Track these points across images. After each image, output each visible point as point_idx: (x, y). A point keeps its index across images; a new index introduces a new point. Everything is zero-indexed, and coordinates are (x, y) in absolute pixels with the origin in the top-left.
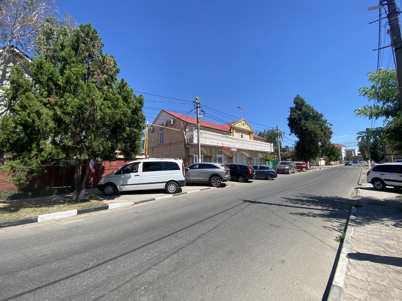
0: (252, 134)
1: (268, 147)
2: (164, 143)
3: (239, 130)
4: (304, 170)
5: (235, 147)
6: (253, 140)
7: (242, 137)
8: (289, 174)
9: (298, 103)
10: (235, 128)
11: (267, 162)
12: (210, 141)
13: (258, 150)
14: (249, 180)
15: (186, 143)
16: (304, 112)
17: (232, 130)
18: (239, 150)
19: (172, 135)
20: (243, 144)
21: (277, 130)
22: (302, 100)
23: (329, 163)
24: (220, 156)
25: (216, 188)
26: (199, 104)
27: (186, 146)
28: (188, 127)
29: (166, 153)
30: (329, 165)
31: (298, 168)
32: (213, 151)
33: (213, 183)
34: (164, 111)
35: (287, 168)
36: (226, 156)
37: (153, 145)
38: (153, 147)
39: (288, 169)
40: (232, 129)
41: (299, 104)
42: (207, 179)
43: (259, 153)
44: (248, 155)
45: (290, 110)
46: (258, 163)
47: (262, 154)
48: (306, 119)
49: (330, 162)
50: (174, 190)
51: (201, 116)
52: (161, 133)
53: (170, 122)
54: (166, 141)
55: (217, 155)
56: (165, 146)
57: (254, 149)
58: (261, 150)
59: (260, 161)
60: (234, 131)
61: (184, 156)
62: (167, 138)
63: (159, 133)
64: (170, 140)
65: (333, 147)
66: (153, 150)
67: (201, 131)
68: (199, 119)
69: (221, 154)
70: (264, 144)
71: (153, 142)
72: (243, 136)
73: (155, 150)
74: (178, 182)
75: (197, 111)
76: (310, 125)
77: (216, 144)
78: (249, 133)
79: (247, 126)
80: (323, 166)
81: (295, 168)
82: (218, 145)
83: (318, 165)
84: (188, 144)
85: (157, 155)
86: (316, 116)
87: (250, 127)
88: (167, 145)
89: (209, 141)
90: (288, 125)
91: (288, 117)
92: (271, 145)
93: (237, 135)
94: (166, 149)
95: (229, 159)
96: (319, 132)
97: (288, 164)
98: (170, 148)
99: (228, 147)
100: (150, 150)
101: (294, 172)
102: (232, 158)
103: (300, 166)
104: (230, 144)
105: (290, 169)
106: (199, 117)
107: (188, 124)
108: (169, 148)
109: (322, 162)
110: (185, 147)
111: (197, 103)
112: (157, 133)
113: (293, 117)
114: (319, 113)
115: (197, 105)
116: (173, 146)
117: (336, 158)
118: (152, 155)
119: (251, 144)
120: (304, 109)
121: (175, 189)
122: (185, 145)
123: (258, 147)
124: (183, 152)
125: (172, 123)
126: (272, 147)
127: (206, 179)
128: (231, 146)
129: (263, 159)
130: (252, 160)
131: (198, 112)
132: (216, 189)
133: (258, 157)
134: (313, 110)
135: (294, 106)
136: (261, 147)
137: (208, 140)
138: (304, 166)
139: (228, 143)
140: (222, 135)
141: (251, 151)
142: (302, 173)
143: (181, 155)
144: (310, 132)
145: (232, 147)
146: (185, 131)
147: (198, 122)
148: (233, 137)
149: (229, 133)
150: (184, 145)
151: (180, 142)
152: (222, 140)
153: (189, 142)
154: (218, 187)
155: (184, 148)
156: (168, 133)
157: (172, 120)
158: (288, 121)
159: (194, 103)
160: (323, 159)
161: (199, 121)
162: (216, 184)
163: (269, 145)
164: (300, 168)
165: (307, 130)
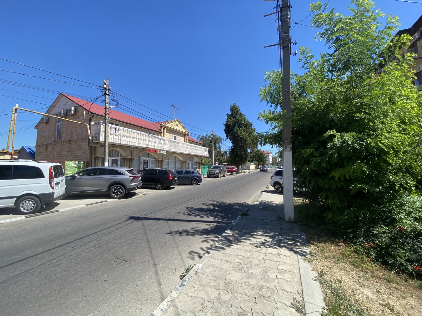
0: (187, 137)
1: (203, 151)
2: (63, 139)
3: (171, 131)
4: (234, 174)
5: (164, 149)
6: (188, 144)
7: (175, 139)
8: (219, 178)
9: (233, 110)
10: (166, 128)
11: (203, 166)
12: (128, 140)
13: (192, 153)
14: (172, 186)
15: (90, 141)
16: (237, 120)
17: (162, 130)
18: (169, 153)
19: (73, 129)
20: (175, 146)
21: (212, 134)
22: (237, 108)
23: (258, 168)
24: (146, 159)
25: (117, 199)
26: (109, 90)
27: (91, 144)
28: (94, 119)
29: (64, 153)
30: (258, 169)
31: (228, 172)
32: (135, 153)
33: (114, 193)
34: (64, 95)
35: (218, 171)
36: (155, 159)
37: (47, 142)
38: (47, 145)
39: (218, 173)
40: (163, 128)
41: (234, 113)
42: (105, 189)
43: (194, 157)
44: (182, 159)
45: (227, 117)
46: (193, 167)
47: (198, 158)
48: (239, 126)
49: (259, 166)
50: (31, 209)
51: (111, 107)
52: (58, 125)
53: (70, 110)
54: (65, 137)
55: (141, 158)
56: (62, 143)
57: (188, 153)
58: (195, 154)
59: (196, 165)
60: (165, 131)
61: (88, 158)
62: (67, 132)
63: (55, 125)
64: (70, 136)
65: (262, 154)
66: (47, 148)
67: (110, 125)
68: (108, 110)
69: (148, 156)
70: (200, 148)
71: (47, 137)
72: (177, 138)
73: (50, 148)
74: (40, 196)
75: (106, 99)
76: (242, 133)
77: (137, 145)
78: (184, 135)
79: (181, 127)
80: (253, 169)
81: (226, 172)
82: (140, 145)
83: (249, 169)
84: (92, 141)
85: (51, 156)
86: (247, 125)
87: (185, 129)
88: (65, 141)
89: (126, 140)
90: (224, 130)
91: (225, 122)
92: (206, 149)
93: (169, 136)
94: (65, 147)
95: (158, 162)
96: (248, 138)
97: (219, 168)
98: (70, 146)
99: (155, 149)
100: (42, 148)
101: (224, 176)
102: (162, 161)
103: (231, 170)
104: (157, 145)
105: (220, 172)
106: (108, 107)
107: (94, 116)
108: (68, 147)
109: (253, 167)
110: (89, 145)
111: (106, 89)
112: (52, 125)
113: (229, 123)
114: (250, 122)
115: (106, 91)
116: (73, 144)
117: (264, 163)
118: (45, 155)
119: (184, 147)
120: (238, 117)
121: (33, 207)
122: (89, 142)
123: (192, 150)
124: (87, 152)
125: (73, 112)
126: (207, 151)
127: (103, 189)
128: (158, 148)
129: (199, 163)
130: (187, 164)
131: (107, 101)
132: (116, 201)
133: (194, 161)
134: (245, 119)
135: (230, 112)
136: (195, 151)
137: (124, 139)
138: (234, 170)
139: (154, 144)
140: (146, 134)
141: (185, 155)
142: (232, 176)
143: (83, 156)
144: (241, 138)
145: (160, 148)
146: (90, 124)
147: (105, 114)
148: (164, 138)
149: (159, 132)
150: (87, 144)
151: (83, 139)
152: (146, 140)
153: (94, 140)
154: (119, 198)
155: (88, 148)
156: (68, 126)
157: (73, 108)
158: (224, 127)
159: (101, 88)
160: (253, 163)
161: (107, 112)
162: (117, 195)
163: (204, 149)
164: (230, 172)
165: (238, 136)
